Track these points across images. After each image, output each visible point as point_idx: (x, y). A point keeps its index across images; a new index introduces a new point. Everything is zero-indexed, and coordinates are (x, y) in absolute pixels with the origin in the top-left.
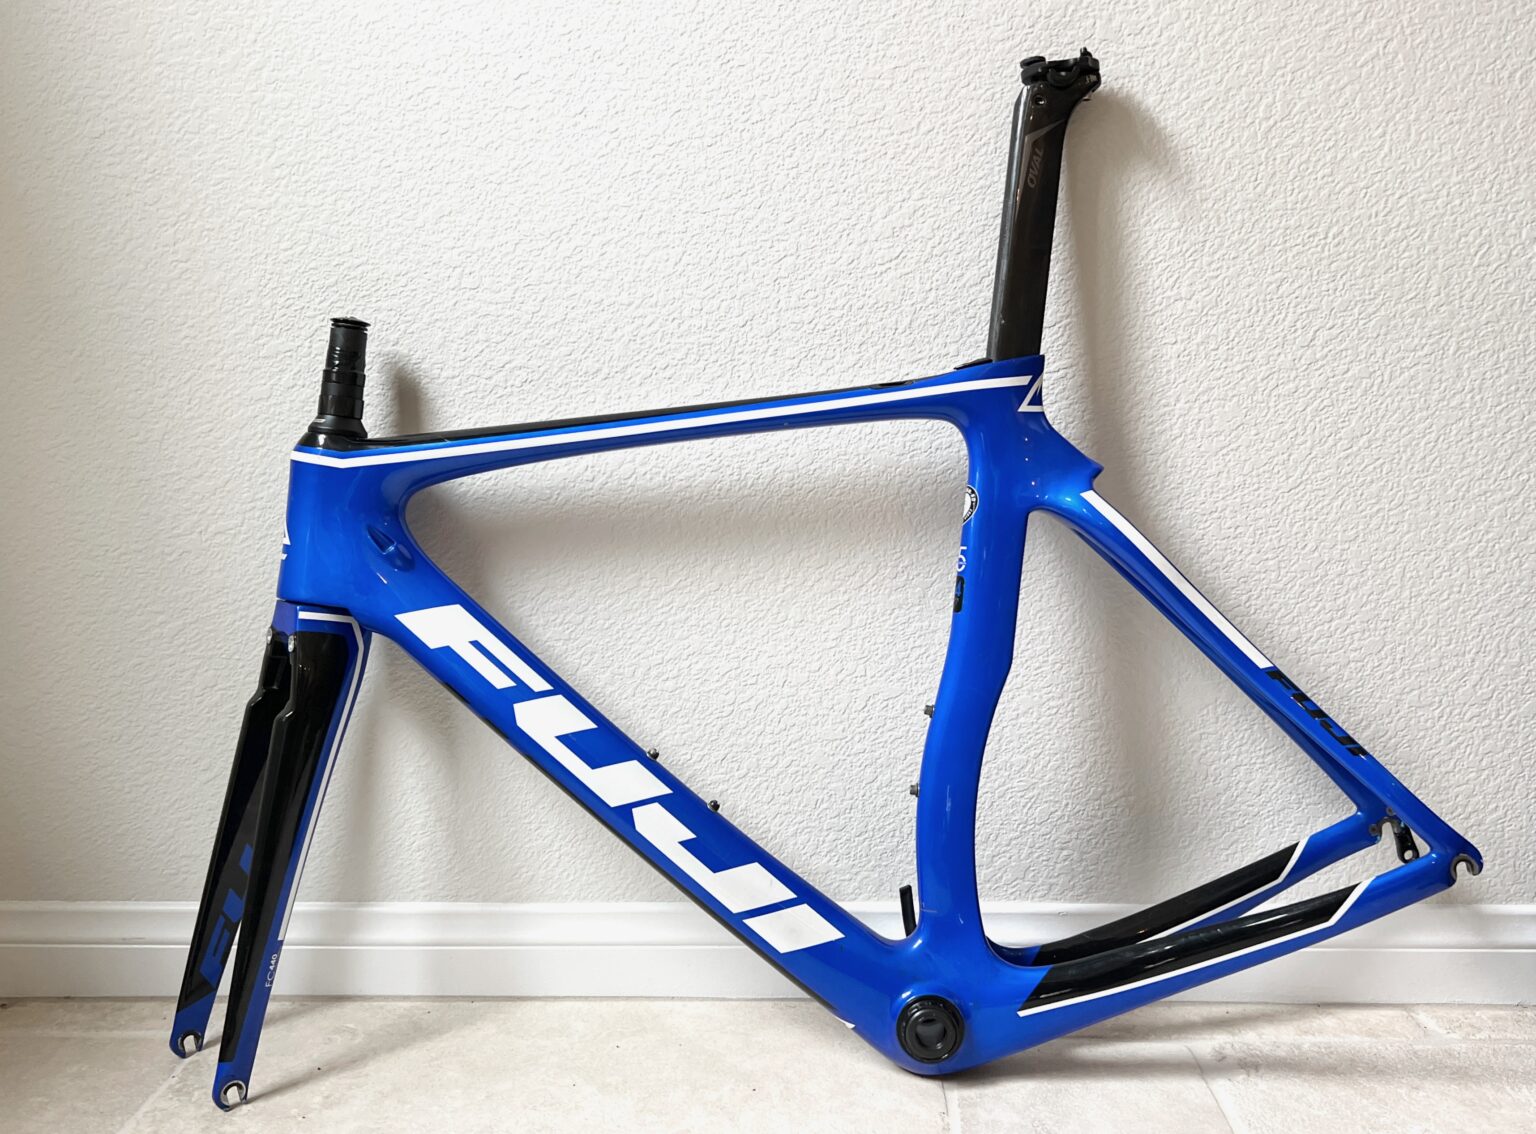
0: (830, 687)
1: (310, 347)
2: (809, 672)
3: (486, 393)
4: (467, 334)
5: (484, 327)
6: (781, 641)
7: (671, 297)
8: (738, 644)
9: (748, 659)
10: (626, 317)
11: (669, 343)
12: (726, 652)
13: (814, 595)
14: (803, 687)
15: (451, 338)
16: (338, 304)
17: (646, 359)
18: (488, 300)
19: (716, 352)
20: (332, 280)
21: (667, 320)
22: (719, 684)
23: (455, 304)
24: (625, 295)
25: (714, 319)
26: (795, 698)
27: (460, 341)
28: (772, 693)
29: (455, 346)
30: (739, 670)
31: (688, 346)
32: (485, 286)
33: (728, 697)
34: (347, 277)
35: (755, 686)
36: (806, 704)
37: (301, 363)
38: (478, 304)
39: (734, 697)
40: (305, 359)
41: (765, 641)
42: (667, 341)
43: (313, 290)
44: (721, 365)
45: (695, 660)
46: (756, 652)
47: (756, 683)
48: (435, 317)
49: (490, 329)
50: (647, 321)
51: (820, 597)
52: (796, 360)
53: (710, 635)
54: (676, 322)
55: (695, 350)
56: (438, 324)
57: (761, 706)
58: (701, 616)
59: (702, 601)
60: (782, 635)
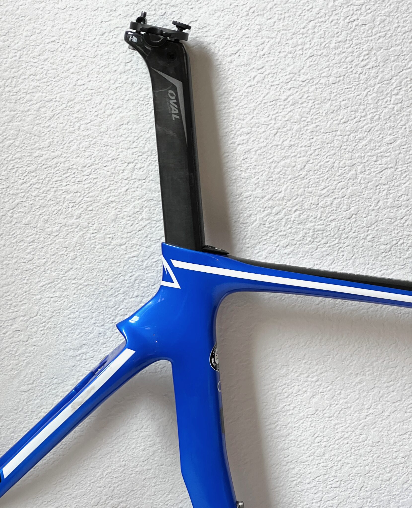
0: (397, 493)
1: (12, 217)
2: (382, 480)
3: (145, 258)
4: (134, 213)
5: (147, 209)
6: (361, 456)
7: (296, 193)
8: (327, 456)
9: (335, 468)
10: (259, 207)
11: (290, 228)
12: (317, 462)
13: (389, 423)
14: (376, 492)
15: (121, 216)
16: (36, 186)
17: (272, 238)
18: (153, 189)
19: (327, 236)
20: (33, 167)
21: (290, 211)
22: (310, 486)
23: (127, 190)
24: (259, 191)
25: (327, 212)
26: (369, 500)
27: (128, 218)
28: (351, 495)
29: (124, 222)
30: (327, 476)
31: (304, 231)
32: (151, 178)
33: (316, 496)
34: (45, 166)
35: (338, 489)
36: (378, 504)
37: (3, 228)
38: (144, 191)
39: (321, 496)
40: (8, 226)
41: (349, 455)
42: (289, 226)
43: (17, 175)
44: (330, 246)
45: (292, 466)
46: (340, 463)
47: (339, 487)
48: (110, 199)
49: (152, 211)
50: (274, 211)
51: (394, 425)
52: (389, 246)
53: (305, 448)
54: (298, 212)
55: (311, 234)
56: (114, 205)
57: (342, 504)
58: (299, 433)
59: (302, 421)
60: (362, 451)
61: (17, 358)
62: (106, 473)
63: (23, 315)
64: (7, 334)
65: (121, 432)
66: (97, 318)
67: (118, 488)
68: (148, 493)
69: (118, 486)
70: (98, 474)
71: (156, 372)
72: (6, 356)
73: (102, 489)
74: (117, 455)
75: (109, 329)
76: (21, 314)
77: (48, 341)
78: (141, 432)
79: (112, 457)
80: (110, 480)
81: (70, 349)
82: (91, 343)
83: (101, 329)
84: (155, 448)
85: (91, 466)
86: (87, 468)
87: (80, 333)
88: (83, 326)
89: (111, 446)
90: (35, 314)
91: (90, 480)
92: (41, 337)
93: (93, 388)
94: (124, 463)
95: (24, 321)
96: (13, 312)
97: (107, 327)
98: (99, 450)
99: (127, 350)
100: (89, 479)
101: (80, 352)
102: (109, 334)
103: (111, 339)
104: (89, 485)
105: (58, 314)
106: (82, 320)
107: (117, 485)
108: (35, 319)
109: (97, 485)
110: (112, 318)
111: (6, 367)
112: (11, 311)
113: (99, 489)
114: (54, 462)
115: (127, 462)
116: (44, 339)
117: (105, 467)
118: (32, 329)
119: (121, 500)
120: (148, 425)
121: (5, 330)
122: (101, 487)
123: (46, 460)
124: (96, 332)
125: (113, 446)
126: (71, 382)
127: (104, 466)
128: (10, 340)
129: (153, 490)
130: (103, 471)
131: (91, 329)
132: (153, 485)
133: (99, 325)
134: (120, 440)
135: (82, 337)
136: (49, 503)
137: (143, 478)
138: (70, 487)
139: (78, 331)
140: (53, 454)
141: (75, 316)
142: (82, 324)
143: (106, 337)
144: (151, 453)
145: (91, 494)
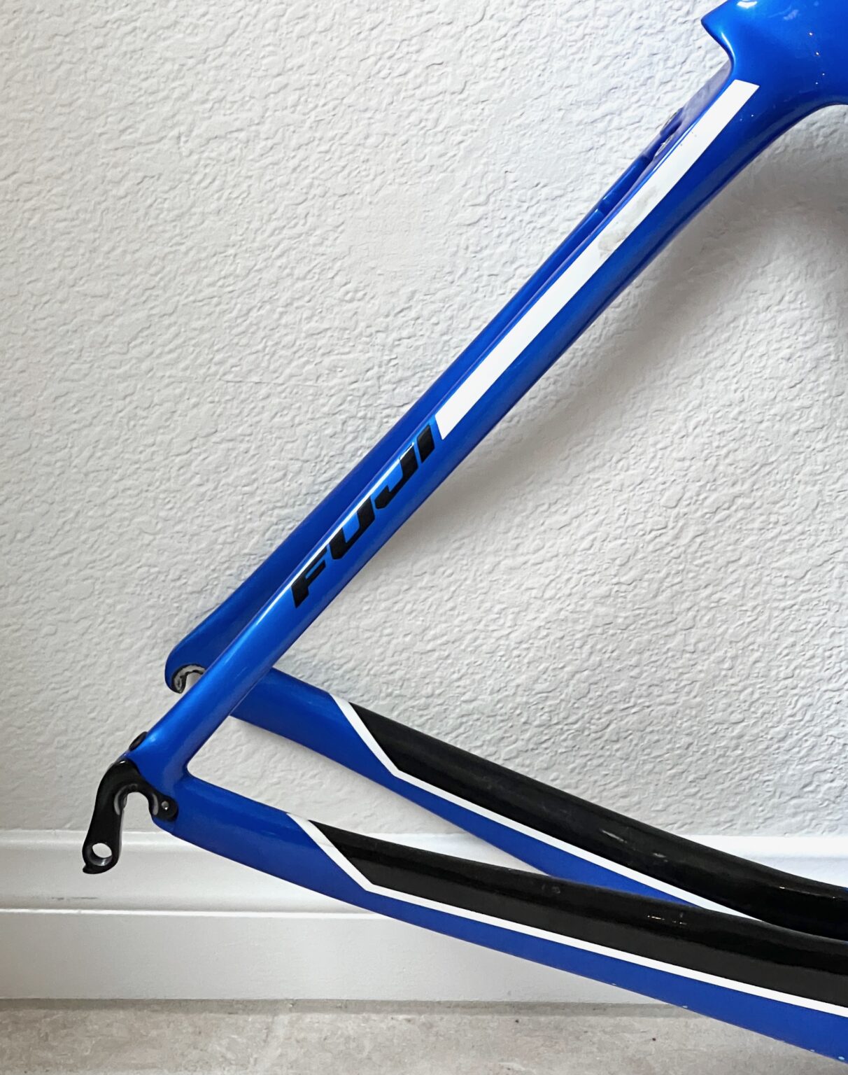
61: (440, 138)
62: (692, 424)
63: (447, 20)
64: (411, 75)
65: (728, 315)
66: (645, 13)
67: (728, 461)
68: (807, 469)
69: (727, 456)
70: (674, 428)
71: (812, 148)
72: (413, 136)
73: (687, 463)
74: (721, 374)
75: (678, 39)
76: (443, 18)
77: (516, 87)
78: (780, 311)
79: (707, 381)
80: (707, 441)
81: (576, 104)
82: (632, 83)
83: (656, 43)
84: (819, 350)
85: (654, 407)
86: (642, 412)
87: (600, 58)
88: (608, 38)
89: (704, 354)
90: (478, 16)
91: (655, 444)
92: (499, 78)
93: (652, 193)
94: (739, 394)
95: (452, 37)
96: (420, 16)
97: (672, 37)
98: (672, 366)
99: (736, 83)
100: (651, 440)
101: (605, 108)
102: (678, 54)
103: (686, 67)
104: (654, 457)
105: (538, 11)
106: (604, 21)
107: (724, 451)
108: (480, 31)
109: (674, 455)
110: (685, 9)
111: (414, 163)
112: (413, 12)
113: (678, 465)
114: (558, 401)
115: (746, 393)
116: (508, 82)
117: (690, 408)
118: (472, 56)
119: (737, 489)
120: (797, 294)
121: (404, 66)
122: (683, 459)
123: (537, 400)
124: (643, 52)
125: (707, 354)
126: (585, 193)
127: (687, 406)
128: (418, 92)
129: (820, 457)
130: (687, 419)
131: (629, 44)
132: (819, 446)
133: (650, 31)
134: (726, 335)
135: (606, 67)
136: (553, 509)
137: (793, 429)
138: (604, 465)
139: (595, 53)
140: (554, 383)
141: (583, 13)
142: (605, 31)
143: (670, 63)
144: (808, 366)
145: (660, 479)
